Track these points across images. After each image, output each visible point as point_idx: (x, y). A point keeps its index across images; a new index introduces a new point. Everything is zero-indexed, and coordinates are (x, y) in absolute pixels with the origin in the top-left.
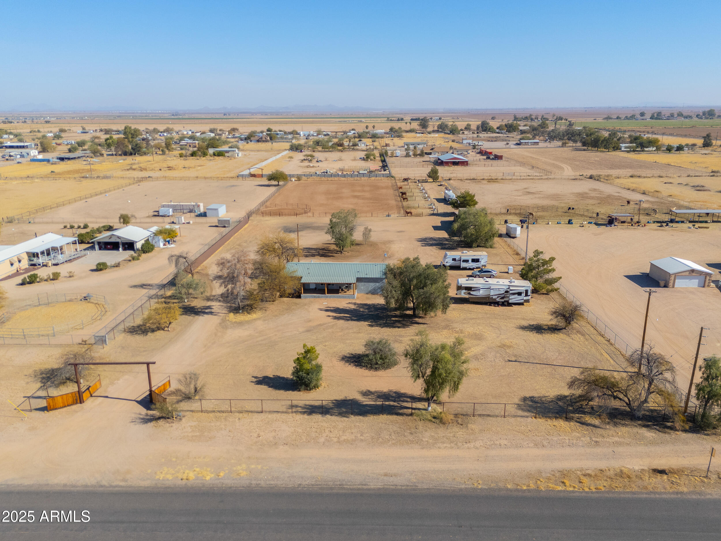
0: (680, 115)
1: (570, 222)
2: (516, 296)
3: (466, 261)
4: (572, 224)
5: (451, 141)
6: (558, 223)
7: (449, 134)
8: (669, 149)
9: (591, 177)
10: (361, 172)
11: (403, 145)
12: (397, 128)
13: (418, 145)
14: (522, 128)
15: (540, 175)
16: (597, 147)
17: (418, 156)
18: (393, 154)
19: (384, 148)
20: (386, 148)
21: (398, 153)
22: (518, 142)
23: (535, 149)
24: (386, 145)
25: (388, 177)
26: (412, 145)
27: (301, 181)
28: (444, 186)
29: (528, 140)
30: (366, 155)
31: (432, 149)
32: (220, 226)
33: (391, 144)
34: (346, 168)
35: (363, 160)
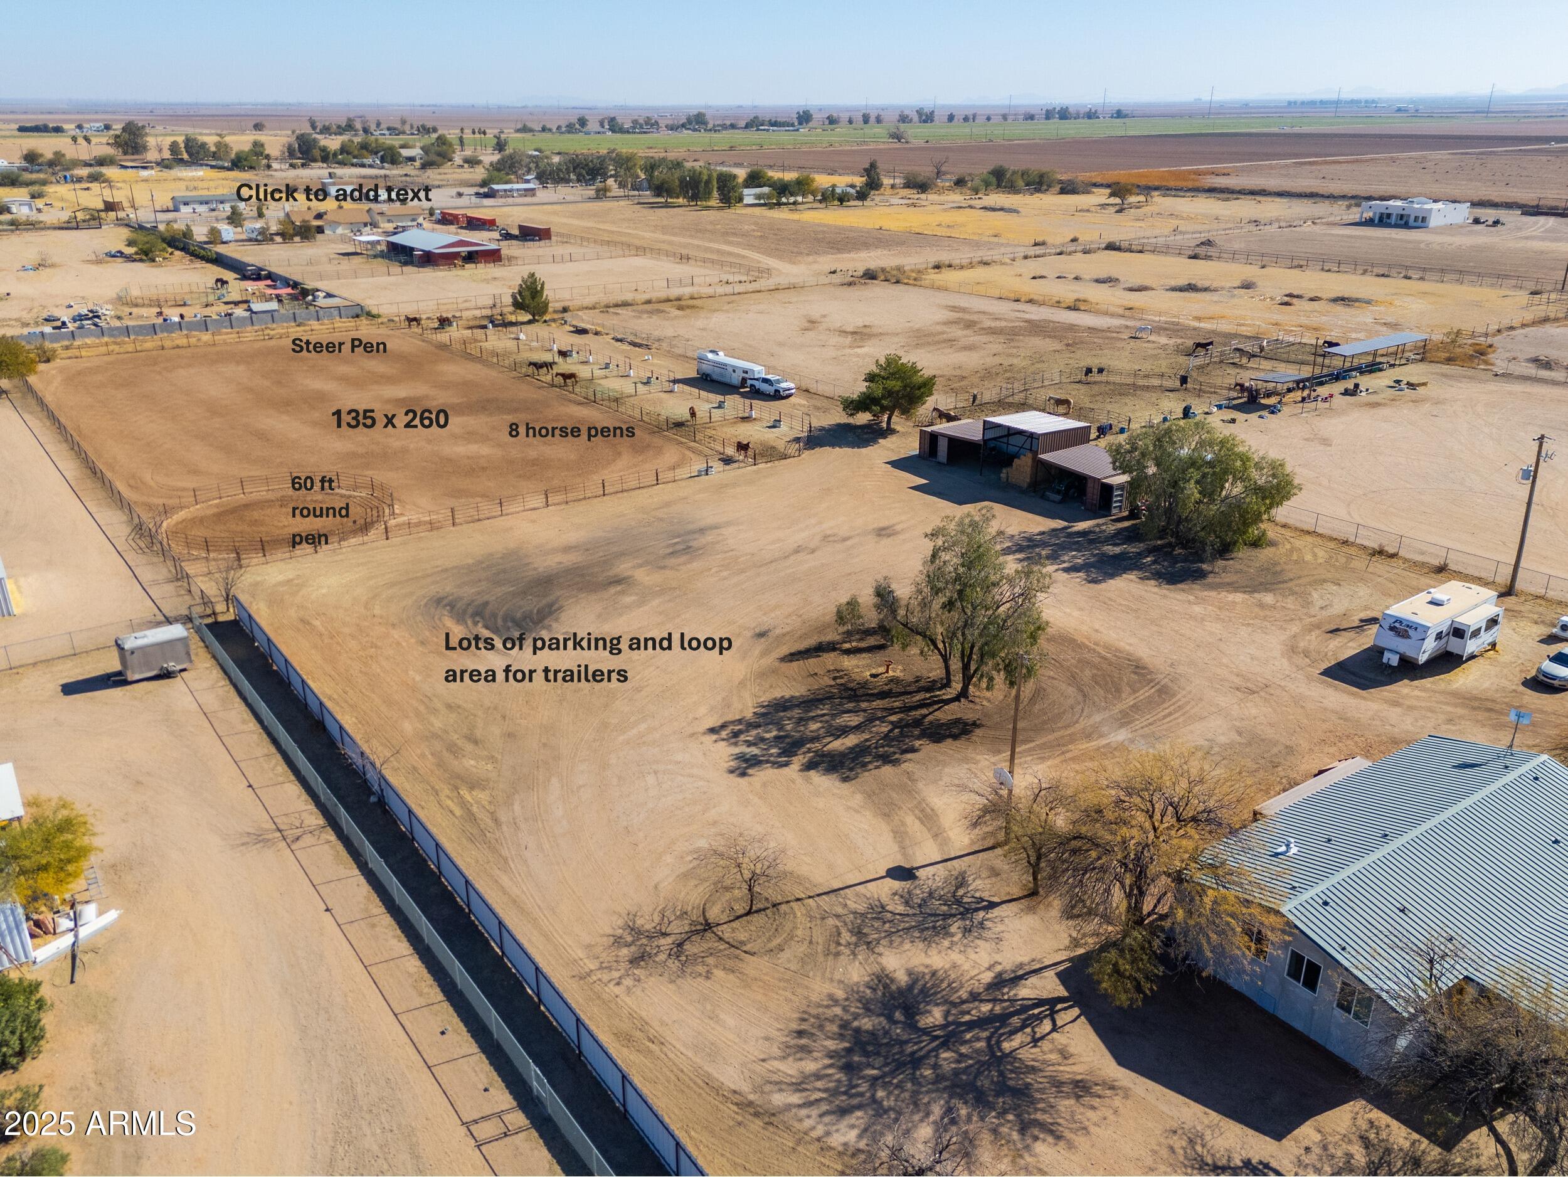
0: (652, 123)
1: (1188, 412)
7: (229, 169)
9: (870, 275)
10: (256, 306)
11: (171, 206)
12: (49, 155)
13: (222, 202)
14: (405, 153)
15: (744, 278)
16: (695, 197)
17: (297, 239)
18: (215, 236)
19: (112, 215)
20: (121, 214)
21: (227, 231)
22: (482, 190)
23: (555, 207)
24: (110, 207)
25: (357, 316)
26: (201, 203)
27: (57, 363)
28: (596, 333)
29: (506, 183)
30: (130, 244)
31: (319, 216)
32: (137, 677)
33: (126, 204)
34: (135, 292)
35: (129, 259)
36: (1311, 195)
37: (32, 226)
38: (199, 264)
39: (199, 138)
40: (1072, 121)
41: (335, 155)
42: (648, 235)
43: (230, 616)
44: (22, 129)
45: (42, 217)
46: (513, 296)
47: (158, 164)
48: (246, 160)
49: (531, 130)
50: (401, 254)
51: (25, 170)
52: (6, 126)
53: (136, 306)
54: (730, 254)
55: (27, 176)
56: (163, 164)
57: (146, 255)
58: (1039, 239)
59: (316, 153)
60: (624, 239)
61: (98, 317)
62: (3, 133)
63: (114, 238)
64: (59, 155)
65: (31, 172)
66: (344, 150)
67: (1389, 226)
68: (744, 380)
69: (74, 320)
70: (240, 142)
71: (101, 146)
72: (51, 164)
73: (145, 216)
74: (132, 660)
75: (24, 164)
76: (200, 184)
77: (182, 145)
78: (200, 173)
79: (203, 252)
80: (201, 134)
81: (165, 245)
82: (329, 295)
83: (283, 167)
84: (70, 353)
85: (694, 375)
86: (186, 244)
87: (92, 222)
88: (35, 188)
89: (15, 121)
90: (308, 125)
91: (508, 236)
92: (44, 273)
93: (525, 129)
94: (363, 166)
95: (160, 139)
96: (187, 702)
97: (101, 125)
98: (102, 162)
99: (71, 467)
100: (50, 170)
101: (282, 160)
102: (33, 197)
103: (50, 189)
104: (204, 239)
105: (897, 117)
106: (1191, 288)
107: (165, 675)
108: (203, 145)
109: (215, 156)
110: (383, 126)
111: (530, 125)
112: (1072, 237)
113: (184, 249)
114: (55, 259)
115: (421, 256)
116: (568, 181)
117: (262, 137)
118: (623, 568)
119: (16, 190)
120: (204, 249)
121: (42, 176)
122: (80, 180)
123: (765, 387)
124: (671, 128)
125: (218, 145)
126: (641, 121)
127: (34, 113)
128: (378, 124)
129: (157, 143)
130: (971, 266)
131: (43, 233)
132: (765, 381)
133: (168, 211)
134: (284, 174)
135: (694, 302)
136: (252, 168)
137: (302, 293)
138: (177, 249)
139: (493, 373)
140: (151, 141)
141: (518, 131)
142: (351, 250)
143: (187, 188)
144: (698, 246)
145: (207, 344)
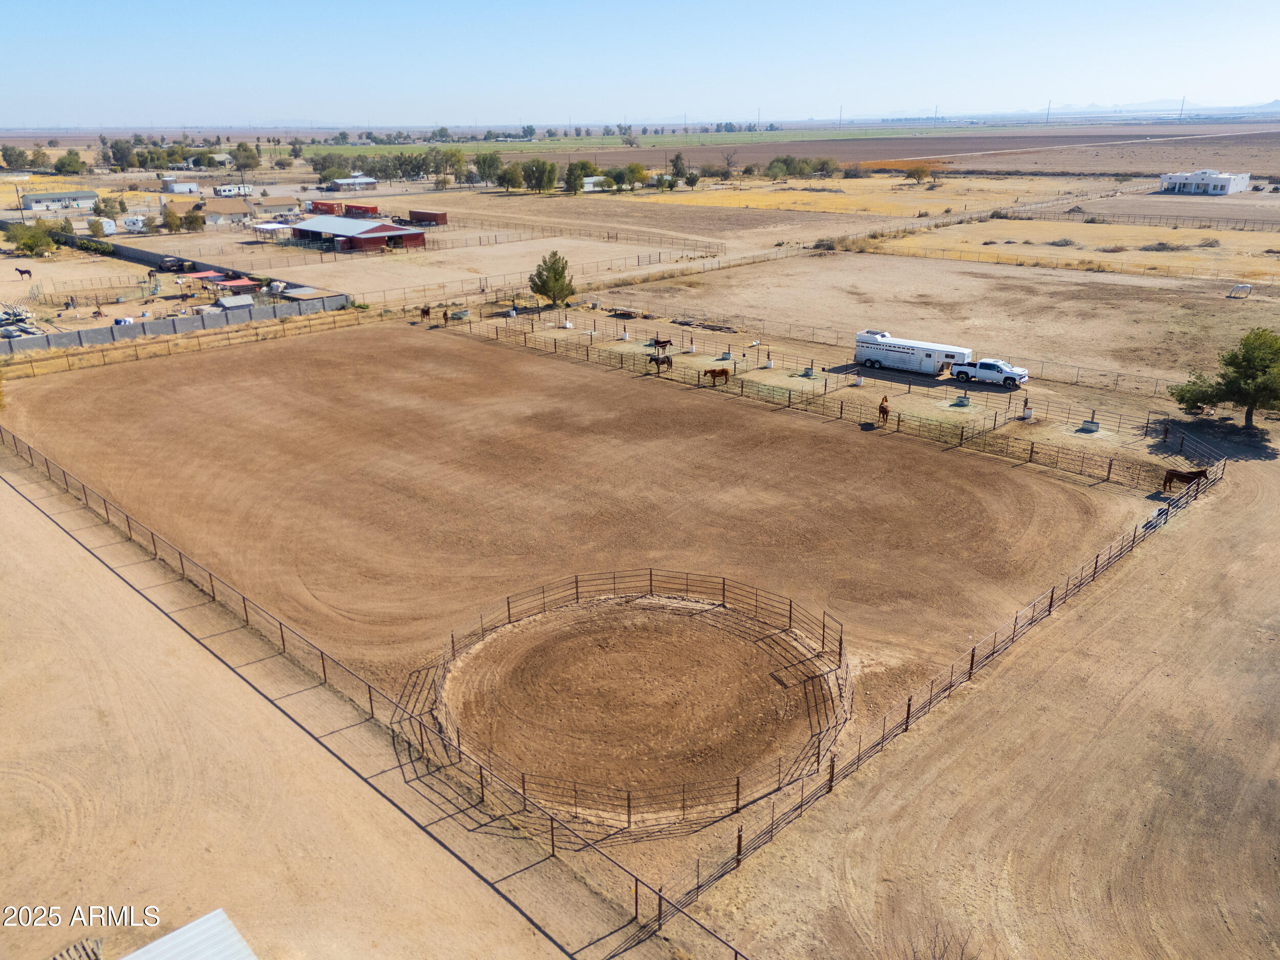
5: (127, 188)
10: (227, 302)
11: (19, 205)
13: (74, 200)
16: (538, 186)
17: (184, 230)
18: (97, 229)
21: (109, 224)
22: (323, 185)
25: (343, 308)
26: (49, 201)
28: (645, 317)
29: (350, 178)
35: (14, 254)
36: (1063, 174)
38: (97, 258)
41: (152, 160)
46: (531, 279)
48: (69, 165)
57: (31, 249)
58: (923, 211)
59: (134, 159)
61: (22, 321)
67: (1189, 194)
68: (945, 366)
79: (94, 246)
82: (291, 286)
101: (101, 167)
104: (88, 233)
105: (602, 130)
108: (21, 154)
112: (945, 208)
113: (71, 244)
115: (344, 242)
117: (72, 149)
120: (94, 241)
125: (36, 155)
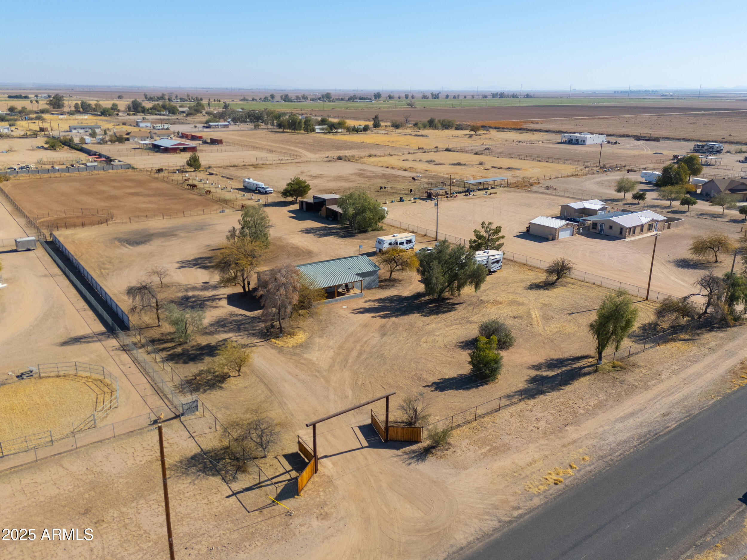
0: (305, 98)
1: (401, 200)
2: (496, 264)
3: (402, 243)
4: (403, 201)
5: (121, 124)
6: (392, 202)
7: (100, 115)
8: (356, 130)
9: (340, 158)
10: (88, 164)
11: (68, 129)
12: (20, 108)
13: (90, 128)
14: (181, 109)
15: (289, 158)
16: (294, 129)
17: (117, 143)
18: (83, 141)
19: (43, 133)
20: (46, 133)
21: (88, 139)
22: (206, 125)
23: (234, 132)
24: (42, 130)
25: (128, 168)
26: (81, 129)
27: (11, 181)
28: (216, 175)
29: (217, 122)
30: (46, 143)
31: (128, 134)
32: (20, 250)
33: (49, 129)
34: (45, 160)
35: (46, 149)
37: (8, 136)
38: (74, 151)
39: (87, 102)
40: (505, 99)
41: (148, 110)
42: (264, 143)
43: (51, 240)
44: (10, 97)
45: (13, 133)
46: (187, 161)
47: (68, 113)
48: (108, 112)
49: (247, 100)
50: (156, 148)
51: (8, 114)
52: (3, 96)
53: (44, 164)
54: (293, 150)
55: (9, 117)
56: (71, 113)
57: (53, 147)
58: (422, 147)
59: (140, 109)
60: (253, 145)
61: (29, 168)
62: (1, 99)
63: (41, 141)
64: (24, 108)
65: (11, 116)
66: (154, 108)
67: (571, 144)
68: (256, 188)
69: (19, 169)
70: (107, 104)
71: (43, 105)
72: (20, 112)
73: (56, 134)
74: (19, 245)
75: (8, 112)
76: (84, 122)
77: (80, 105)
78: (86, 117)
79: (76, 147)
80: (89, 100)
81: (61, 144)
82: (120, 161)
83: (124, 115)
84: (16, 178)
85: (242, 187)
86: (70, 144)
87: (33, 136)
88: (11, 122)
89: (7, 93)
90: (143, 97)
91: (205, 143)
92: (10, 153)
93: (244, 100)
94: (160, 115)
95: (70, 102)
96: (34, 255)
97: (46, 95)
98: (43, 111)
99: (10, 208)
100: (20, 115)
101: (124, 112)
102: (10, 126)
103: (18, 123)
104: (78, 142)
106: (459, 164)
107: (29, 250)
108: (89, 105)
109: (95, 110)
110: (179, 97)
111: (247, 98)
112: (437, 146)
113: (69, 146)
114: (15, 149)
116: (246, 122)
117: (117, 102)
118: (177, 233)
119: (3, 123)
121: (16, 117)
122: (31, 119)
123: (262, 190)
124: (312, 100)
125: (96, 105)
126: (300, 96)
127: (17, 90)
128: (176, 97)
129: (69, 104)
130: (384, 156)
131: (12, 139)
132: (263, 188)
133: (67, 132)
134: (123, 118)
135: (263, 166)
136: (110, 115)
137: (109, 160)
138: (66, 146)
139: (168, 186)
140: (66, 103)
141: (241, 100)
142: (138, 147)
143: (78, 123)
144: (282, 147)
145: (68, 176)
